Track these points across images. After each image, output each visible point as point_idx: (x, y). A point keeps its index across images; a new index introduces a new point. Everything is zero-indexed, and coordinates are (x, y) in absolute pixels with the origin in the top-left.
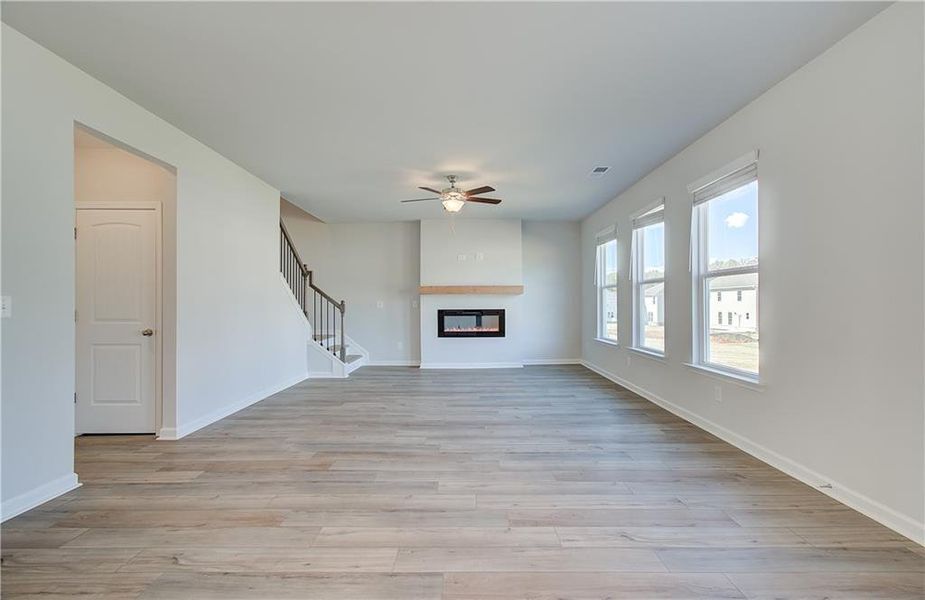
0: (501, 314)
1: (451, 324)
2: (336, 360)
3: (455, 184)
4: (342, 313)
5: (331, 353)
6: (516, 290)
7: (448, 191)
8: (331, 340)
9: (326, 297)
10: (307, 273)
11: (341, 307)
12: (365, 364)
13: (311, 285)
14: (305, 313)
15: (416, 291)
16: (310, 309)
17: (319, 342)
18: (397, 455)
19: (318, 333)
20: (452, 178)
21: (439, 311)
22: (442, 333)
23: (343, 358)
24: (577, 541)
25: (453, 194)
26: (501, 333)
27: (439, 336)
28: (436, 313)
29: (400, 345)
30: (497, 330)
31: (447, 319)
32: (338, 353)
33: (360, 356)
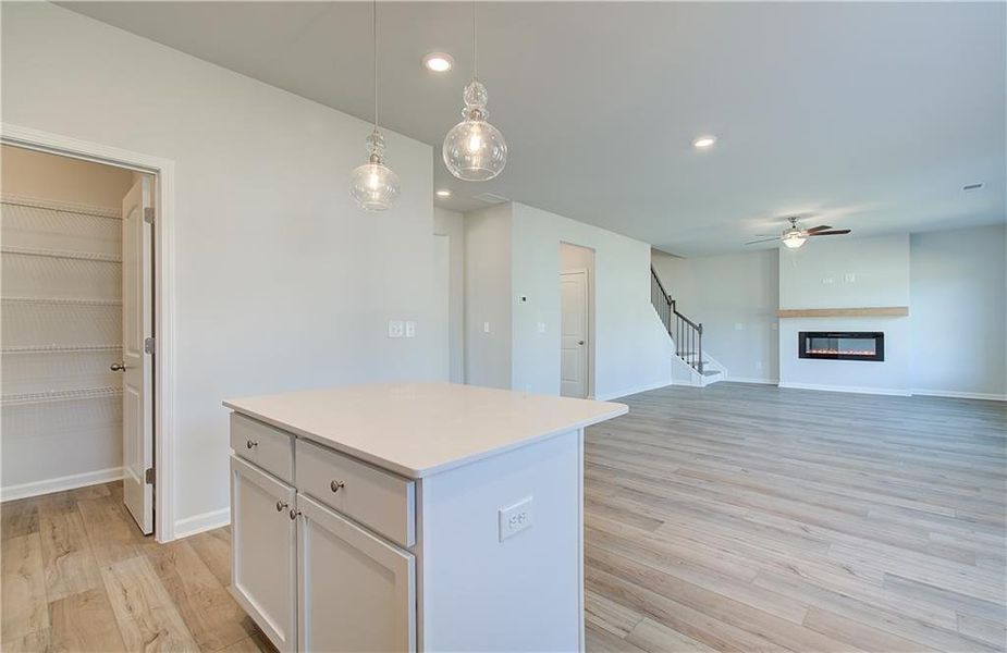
0: (879, 337)
2: (695, 371)
4: (700, 333)
6: (901, 312)
7: (789, 231)
8: (691, 357)
9: (687, 321)
10: (671, 303)
11: (699, 329)
12: (722, 379)
13: (675, 312)
14: (670, 333)
15: (775, 314)
16: (673, 331)
17: (680, 357)
19: (680, 350)
20: (793, 219)
21: (800, 333)
22: (803, 354)
23: (700, 371)
25: (794, 233)
26: (879, 357)
27: (800, 357)
28: (797, 335)
29: (759, 365)
30: (873, 353)
31: (810, 340)
32: (696, 367)
33: (719, 373)
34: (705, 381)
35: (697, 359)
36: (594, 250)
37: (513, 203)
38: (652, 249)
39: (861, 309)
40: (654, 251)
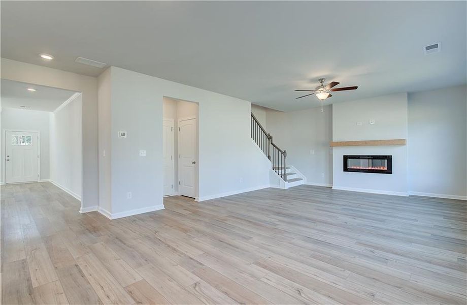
0: (389, 159)
1: (351, 164)
2: (282, 180)
3: (323, 84)
4: (285, 157)
5: (279, 176)
6: (401, 142)
7: (319, 87)
8: (280, 170)
9: (278, 149)
10: (270, 138)
11: (284, 153)
12: (304, 184)
13: (272, 144)
14: (268, 156)
16: (271, 155)
17: (274, 171)
18: (255, 224)
19: (275, 166)
20: (321, 80)
21: (344, 156)
22: (346, 169)
23: (285, 179)
24: (271, 281)
25: (322, 89)
26: (389, 171)
27: (344, 171)
28: (343, 157)
29: (323, 175)
30: (386, 169)
31: (349, 161)
32: (283, 177)
33: (302, 179)
34: (287, 186)
35: (283, 173)
36: (198, 103)
37: (112, 67)
38: (252, 104)
39: (378, 141)
40: (253, 105)
